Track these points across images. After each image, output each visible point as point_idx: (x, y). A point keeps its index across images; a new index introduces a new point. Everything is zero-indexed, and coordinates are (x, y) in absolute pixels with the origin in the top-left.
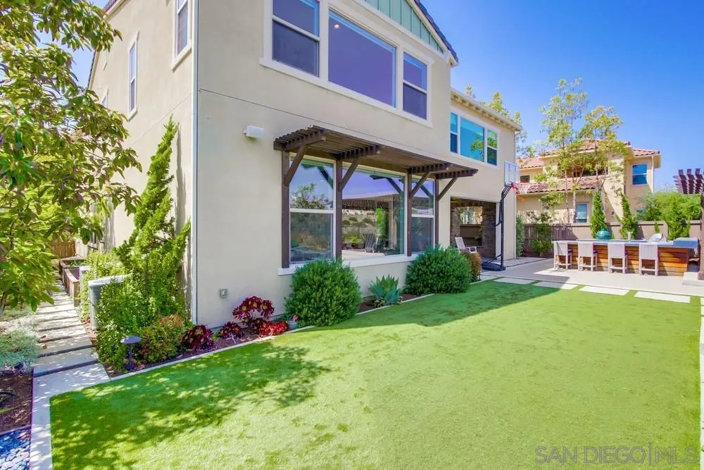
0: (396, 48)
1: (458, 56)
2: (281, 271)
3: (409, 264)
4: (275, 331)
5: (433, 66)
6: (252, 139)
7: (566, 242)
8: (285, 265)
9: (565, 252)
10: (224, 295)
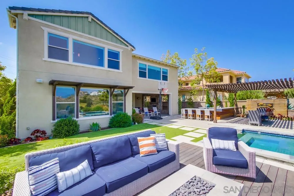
0: (104, 48)
1: (135, 47)
2: (52, 121)
3: (111, 118)
4: (42, 139)
5: (122, 52)
6: (40, 83)
7: (184, 109)
8: (54, 119)
9: (184, 113)
10: (28, 129)
